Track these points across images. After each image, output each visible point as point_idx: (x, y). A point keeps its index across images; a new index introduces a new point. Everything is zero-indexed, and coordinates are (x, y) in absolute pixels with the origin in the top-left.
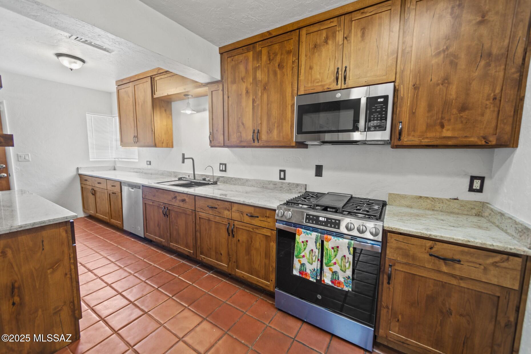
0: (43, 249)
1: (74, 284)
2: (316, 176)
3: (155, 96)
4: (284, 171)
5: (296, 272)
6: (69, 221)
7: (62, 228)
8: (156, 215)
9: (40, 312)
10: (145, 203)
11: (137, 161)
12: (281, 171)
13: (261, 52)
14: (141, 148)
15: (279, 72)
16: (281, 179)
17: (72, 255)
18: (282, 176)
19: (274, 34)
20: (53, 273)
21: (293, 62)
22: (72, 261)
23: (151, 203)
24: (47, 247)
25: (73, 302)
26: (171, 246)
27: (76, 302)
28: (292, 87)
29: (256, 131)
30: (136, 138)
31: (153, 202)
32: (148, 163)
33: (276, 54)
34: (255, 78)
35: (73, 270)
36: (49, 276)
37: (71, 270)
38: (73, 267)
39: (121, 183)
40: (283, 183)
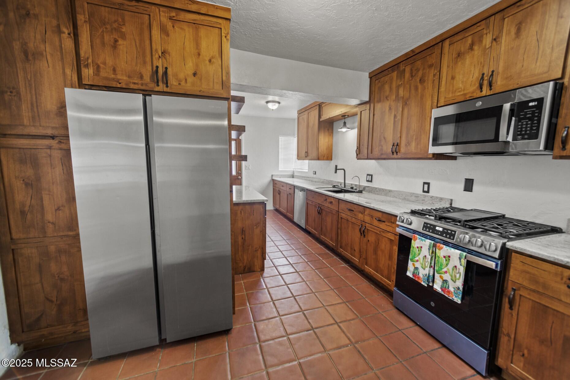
0: (254, 215)
1: (264, 238)
2: (465, 190)
3: (321, 120)
4: (428, 184)
5: (409, 274)
6: (264, 202)
7: (261, 205)
8: (313, 212)
9: (250, 247)
10: (307, 203)
11: (307, 171)
12: (425, 183)
13: (404, 70)
14: (310, 161)
15: (420, 86)
16: (424, 191)
17: (264, 222)
18: (426, 189)
19: (417, 51)
20: (257, 228)
21: (434, 75)
22: (264, 225)
23: (311, 203)
24: (255, 214)
25: (263, 248)
26: (321, 238)
27: (264, 248)
28: (432, 100)
29: (396, 144)
30: (307, 153)
31: (312, 202)
32: (314, 173)
33: (418, 70)
34: (397, 95)
35: (264, 230)
36: (255, 230)
37: (263, 230)
38: (264, 228)
39: (294, 186)
40: (425, 196)
